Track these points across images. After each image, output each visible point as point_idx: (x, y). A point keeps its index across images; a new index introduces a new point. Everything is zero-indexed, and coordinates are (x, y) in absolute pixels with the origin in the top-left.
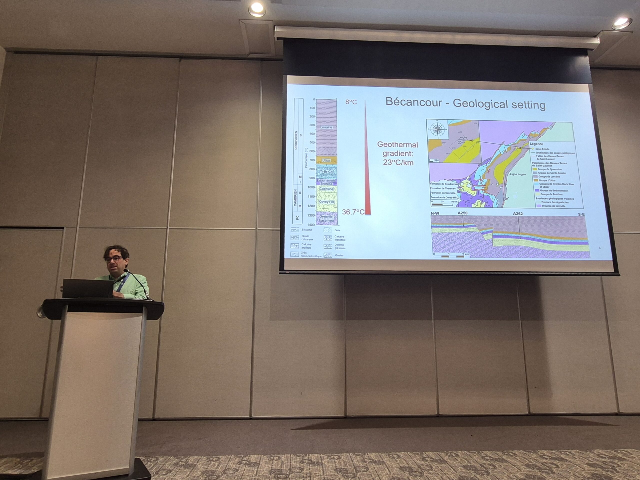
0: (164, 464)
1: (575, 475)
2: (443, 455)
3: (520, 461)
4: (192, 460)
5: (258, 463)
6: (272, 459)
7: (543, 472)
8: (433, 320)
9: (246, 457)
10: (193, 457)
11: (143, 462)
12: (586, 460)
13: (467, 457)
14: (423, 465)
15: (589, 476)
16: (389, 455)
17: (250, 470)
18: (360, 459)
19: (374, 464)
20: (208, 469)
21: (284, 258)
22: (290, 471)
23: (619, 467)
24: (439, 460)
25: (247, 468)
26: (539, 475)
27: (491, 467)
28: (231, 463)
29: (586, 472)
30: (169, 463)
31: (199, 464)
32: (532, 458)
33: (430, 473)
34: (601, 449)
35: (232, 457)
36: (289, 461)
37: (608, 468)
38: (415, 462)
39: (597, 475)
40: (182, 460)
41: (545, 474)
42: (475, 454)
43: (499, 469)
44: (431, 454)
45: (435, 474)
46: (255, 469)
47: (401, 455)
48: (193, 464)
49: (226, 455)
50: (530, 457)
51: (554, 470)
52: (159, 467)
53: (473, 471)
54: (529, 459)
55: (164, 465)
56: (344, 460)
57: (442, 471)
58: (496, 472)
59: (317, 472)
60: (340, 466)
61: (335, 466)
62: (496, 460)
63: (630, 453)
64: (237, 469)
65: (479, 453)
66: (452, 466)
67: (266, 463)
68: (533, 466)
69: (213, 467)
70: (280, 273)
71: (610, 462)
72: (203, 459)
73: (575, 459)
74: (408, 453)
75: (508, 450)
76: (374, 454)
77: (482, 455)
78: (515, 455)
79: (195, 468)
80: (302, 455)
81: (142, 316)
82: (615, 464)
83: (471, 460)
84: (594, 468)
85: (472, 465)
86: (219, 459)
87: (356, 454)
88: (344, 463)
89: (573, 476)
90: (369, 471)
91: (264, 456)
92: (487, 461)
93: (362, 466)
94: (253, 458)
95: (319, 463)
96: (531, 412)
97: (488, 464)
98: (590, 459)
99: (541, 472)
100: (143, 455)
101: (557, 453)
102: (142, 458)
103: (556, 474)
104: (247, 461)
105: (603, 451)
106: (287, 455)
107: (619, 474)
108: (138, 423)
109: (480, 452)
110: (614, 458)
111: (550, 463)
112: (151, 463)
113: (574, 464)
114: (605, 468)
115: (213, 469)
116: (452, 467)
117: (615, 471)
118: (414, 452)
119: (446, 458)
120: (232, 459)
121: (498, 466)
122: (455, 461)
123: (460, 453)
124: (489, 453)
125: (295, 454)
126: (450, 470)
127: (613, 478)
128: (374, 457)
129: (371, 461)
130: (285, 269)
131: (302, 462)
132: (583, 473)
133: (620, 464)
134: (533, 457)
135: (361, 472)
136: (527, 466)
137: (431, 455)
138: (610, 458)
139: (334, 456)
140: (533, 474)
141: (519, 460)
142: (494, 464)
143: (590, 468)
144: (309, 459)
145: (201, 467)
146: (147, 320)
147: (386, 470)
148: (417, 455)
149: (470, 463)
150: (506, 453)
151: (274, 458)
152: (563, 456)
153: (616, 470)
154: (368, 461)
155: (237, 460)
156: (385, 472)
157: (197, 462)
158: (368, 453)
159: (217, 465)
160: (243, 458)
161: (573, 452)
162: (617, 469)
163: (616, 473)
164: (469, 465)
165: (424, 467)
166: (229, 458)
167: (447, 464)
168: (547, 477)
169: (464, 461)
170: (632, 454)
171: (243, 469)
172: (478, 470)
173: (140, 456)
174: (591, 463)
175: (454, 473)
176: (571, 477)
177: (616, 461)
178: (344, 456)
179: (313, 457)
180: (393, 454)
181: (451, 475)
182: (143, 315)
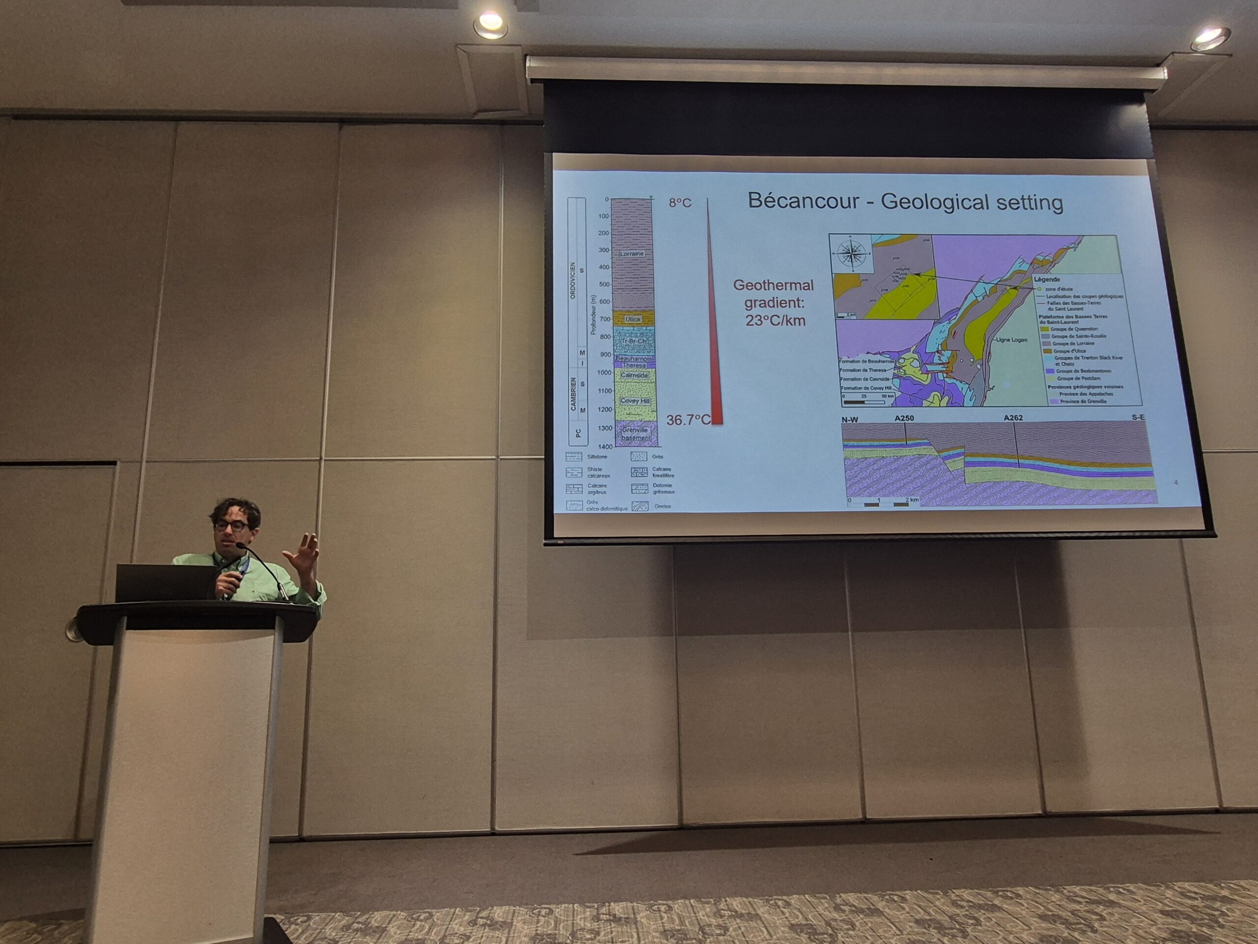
0: (323, 929)
1: (1138, 935)
2: (875, 898)
3: (1027, 908)
4: (379, 919)
5: (509, 923)
6: (535, 914)
7: (1074, 930)
8: (850, 633)
9: (484, 910)
10: (380, 912)
11: (281, 924)
12: (1159, 903)
13: (923, 902)
14: (835, 920)
15: (1164, 935)
16: (768, 901)
17: (493, 937)
18: (711, 910)
19: (738, 921)
20: (410, 937)
21: (553, 514)
22: (572, 937)
23: (1224, 916)
24: (867, 909)
25: (487, 932)
26: (1065, 935)
27: (972, 922)
28: (456, 924)
29: (1159, 928)
30: (330, 926)
31: (392, 927)
32: (1052, 902)
33: (851, 937)
34: (1188, 881)
35: (457, 911)
36: (571, 916)
37: (1203, 919)
38: (820, 915)
39: (1182, 934)
40: (358, 920)
41: (1077, 933)
42: (938, 896)
43: (986, 925)
44: (851, 898)
45: (859, 937)
46: (502, 934)
47: (793, 901)
48: (380, 927)
49: (444, 908)
50: (1048, 899)
51: (1096, 925)
52: (311, 935)
53: (935, 931)
54: (1045, 904)
55: (323, 931)
56: (678, 914)
57: (874, 932)
58: (980, 931)
59: (627, 939)
60: (672, 926)
61: (661, 925)
62: (980, 907)
63: (1244, 889)
64: (468, 934)
65: (945, 893)
66: (892, 921)
67: (524, 923)
68: (1054, 919)
69: (421, 931)
70: (545, 545)
71: (1205, 907)
72: (400, 917)
73: (1136, 903)
74: (806, 896)
75: (1004, 887)
76: (739, 899)
77: (953, 897)
78: (1018, 896)
79: (384, 935)
80: (596, 905)
81: (274, 635)
82: (1217, 910)
83: (931, 907)
84: (1175, 921)
85: (933, 917)
86: (431, 915)
87: (702, 900)
88: (680, 918)
89: (1133, 936)
90: (730, 935)
91: (521, 909)
92: (963, 910)
93: (716, 924)
94: (499, 913)
95: (630, 921)
96: (1049, 809)
97: (965, 916)
98: (1166, 902)
99: (1070, 929)
100: (280, 910)
101: (1101, 890)
102: (279, 918)
103: (1101, 934)
104: (487, 918)
105: (1191, 885)
106: (566, 905)
107: (1225, 930)
108: (270, 849)
109: (950, 891)
110: (1214, 898)
111: (1086, 911)
112: (297, 927)
113: (1135, 912)
114: (1196, 919)
115: (420, 937)
116: (892, 923)
117: (1215, 925)
118: (817, 895)
119: (881, 905)
120: (457, 914)
121: (985, 918)
122: (899, 911)
123: (908, 894)
124: (966, 894)
125: (582, 903)
126: (889, 929)
127: (1213, 938)
128: (739, 906)
129: (733, 913)
130: (555, 536)
131: (596, 918)
132: (1153, 929)
133: (1226, 911)
134: (1053, 899)
135: (713, 936)
136: (1043, 917)
137: (851, 901)
138: (1204, 898)
139: (660, 906)
140: (1054, 934)
141: (1026, 905)
142: (976, 915)
143: (1167, 920)
144: (609, 912)
145: (395, 933)
146: (284, 642)
147: (762, 931)
148: (823, 901)
149: (929, 914)
150: (1000, 893)
151: (539, 912)
152: (1112, 897)
153: (1217, 922)
154: (727, 914)
155: (467, 917)
156: (760, 936)
157: (389, 923)
158: (727, 899)
159: (427, 927)
160: (478, 912)
161: (1132, 888)
162: (1220, 920)
163: (1218, 929)
164: (928, 918)
165: (839, 925)
166: (452, 913)
167: (883, 917)
168: (1081, 939)
169: (917, 910)
170: (1249, 890)
171: (480, 936)
172: (946, 929)
173: (275, 914)
174: (1170, 911)
175: (899, 935)
176: (1128, 938)
177: (1218, 905)
178: (678, 905)
179: (618, 908)
180: (775, 899)
181: (892, 938)
182: (277, 634)
